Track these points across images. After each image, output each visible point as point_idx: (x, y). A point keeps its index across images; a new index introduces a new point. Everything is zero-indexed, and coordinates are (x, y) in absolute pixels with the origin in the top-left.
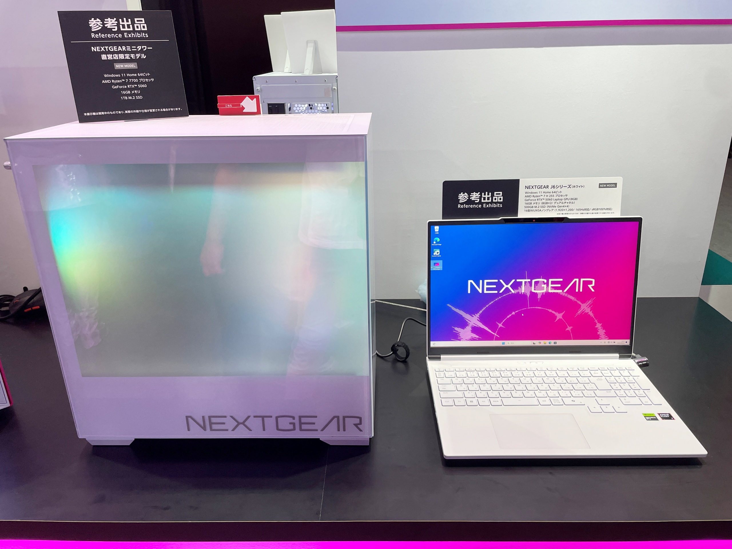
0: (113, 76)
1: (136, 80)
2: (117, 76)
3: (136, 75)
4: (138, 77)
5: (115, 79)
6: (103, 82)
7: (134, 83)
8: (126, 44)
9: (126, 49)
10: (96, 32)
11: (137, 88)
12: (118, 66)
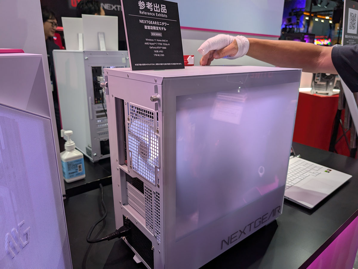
0: (150, 40)
1: (161, 44)
2: (152, 40)
3: (161, 41)
4: (162, 42)
5: (151, 42)
6: (145, 44)
7: (160, 46)
8: (157, 20)
9: (157, 23)
10: (142, 10)
11: (161, 49)
12: (153, 34)
